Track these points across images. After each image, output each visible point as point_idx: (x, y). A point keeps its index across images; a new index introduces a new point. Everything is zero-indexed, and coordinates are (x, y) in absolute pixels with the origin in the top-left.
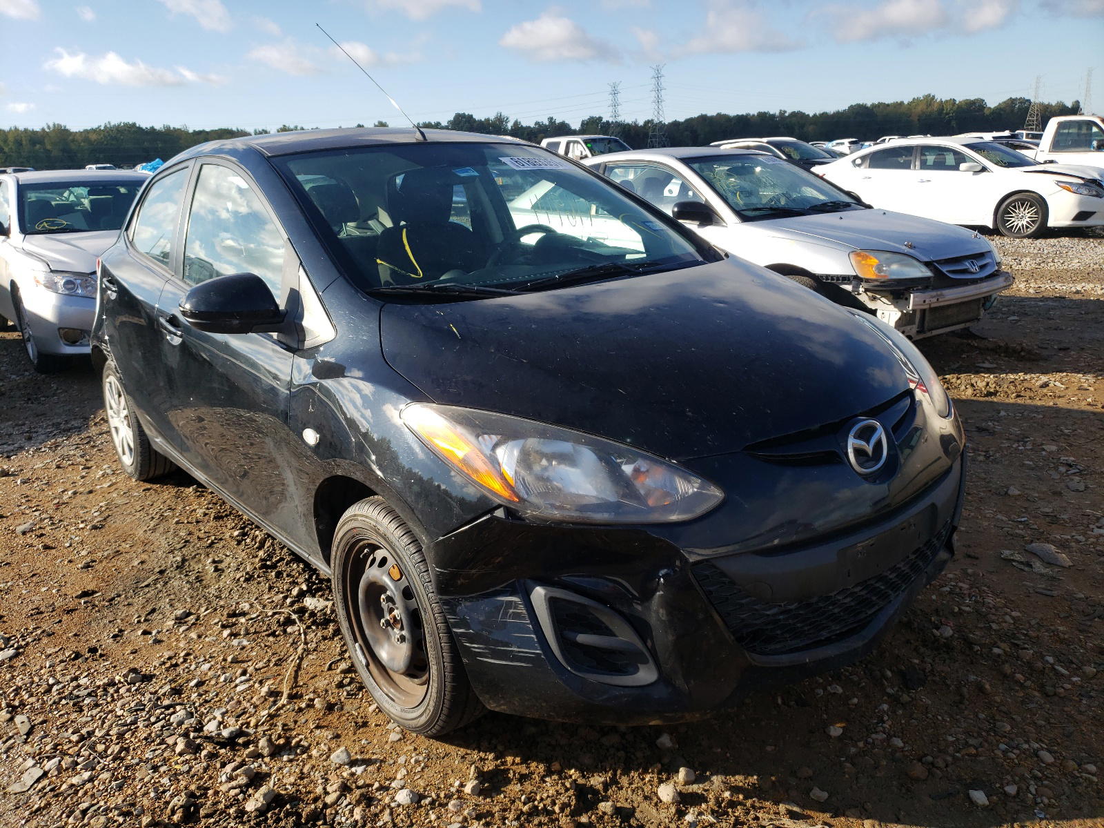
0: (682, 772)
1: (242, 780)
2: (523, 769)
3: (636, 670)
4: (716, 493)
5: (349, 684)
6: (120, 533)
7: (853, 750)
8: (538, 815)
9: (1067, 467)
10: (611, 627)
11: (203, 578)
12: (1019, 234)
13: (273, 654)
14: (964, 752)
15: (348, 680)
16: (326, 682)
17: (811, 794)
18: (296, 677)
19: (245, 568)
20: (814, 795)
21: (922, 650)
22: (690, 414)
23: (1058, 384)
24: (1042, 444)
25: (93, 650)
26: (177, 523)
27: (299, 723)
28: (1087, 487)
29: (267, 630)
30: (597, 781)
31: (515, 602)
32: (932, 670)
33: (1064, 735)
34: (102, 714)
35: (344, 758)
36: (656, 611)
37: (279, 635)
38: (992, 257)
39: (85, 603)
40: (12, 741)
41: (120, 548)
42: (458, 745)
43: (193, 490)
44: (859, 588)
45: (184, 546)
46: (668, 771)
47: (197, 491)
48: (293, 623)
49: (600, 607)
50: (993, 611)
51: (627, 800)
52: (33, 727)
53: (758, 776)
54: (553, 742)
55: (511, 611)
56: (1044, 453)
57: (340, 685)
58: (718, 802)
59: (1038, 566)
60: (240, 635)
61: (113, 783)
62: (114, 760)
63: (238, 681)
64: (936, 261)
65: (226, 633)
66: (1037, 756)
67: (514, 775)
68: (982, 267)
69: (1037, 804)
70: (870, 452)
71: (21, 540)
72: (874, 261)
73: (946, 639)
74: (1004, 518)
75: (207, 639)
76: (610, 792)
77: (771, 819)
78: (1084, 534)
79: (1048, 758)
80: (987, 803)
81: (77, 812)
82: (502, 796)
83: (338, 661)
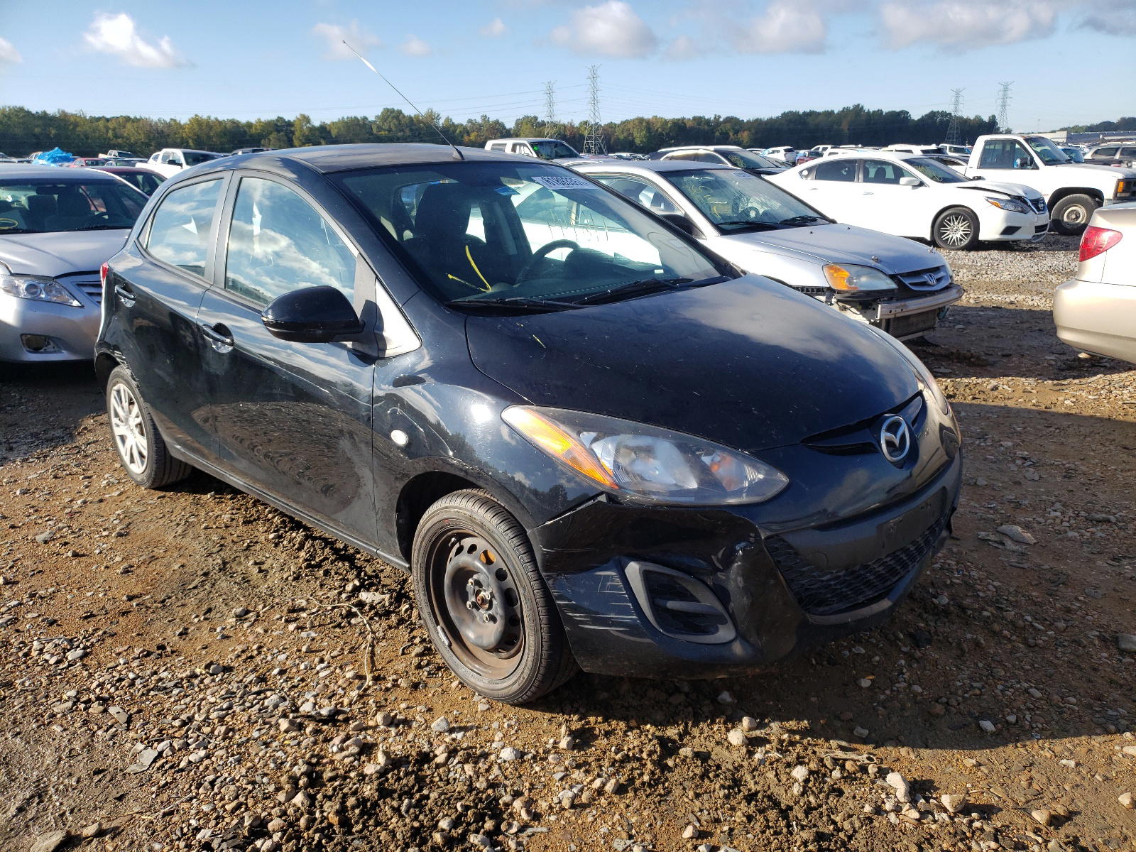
0: (746, 721)
1: (354, 749)
2: (605, 727)
3: (717, 630)
4: (783, 479)
5: (427, 665)
6: (147, 539)
7: (882, 697)
8: (629, 762)
9: (1024, 461)
10: (695, 594)
11: (249, 579)
12: (953, 246)
13: (345, 643)
14: (971, 692)
15: (426, 662)
16: (404, 665)
17: (855, 732)
18: (373, 662)
19: (289, 569)
20: (857, 732)
21: (925, 615)
22: (755, 412)
23: (1005, 387)
24: (1000, 441)
25: (162, 647)
26: (206, 528)
27: (389, 701)
28: (1040, 477)
29: (331, 623)
30: (672, 732)
31: (612, 576)
32: (936, 631)
33: (1046, 676)
34: (195, 702)
35: (444, 726)
36: (734, 578)
37: (344, 627)
38: (946, 271)
39: (137, 605)
40: (114, 729)
41: (154, 554)
42: (542, 711)
43: (211, 496)
44: (889, 559)
45: (221, 550)
46: (733, 720)
47: (216, 498)
48: (355, 615)
49: (686, 577)
50: (978, 582)
51: (701, 746)
52: (130, 716)
53: (808, 720)
54: (626, 704)
55: (609, 583)
56: (1002, 448)
57: (419, 667)
58: (781, 742)
59: (1009, 543)
60: (306, 628)
61: (231, 759)
62: (224, 739)
63: (318, 668)
64: (900, 274)
65: (292, 627)
66: (1028, 693)
67: (600, 731)
68: (939, 280)
69: (1033, 728)
70: (897, 444)
71: (44, 549)
72: (846, 274)
73: (944, 606)
74: (976, 505)
75: (274, 633)
76: (685, 741)
77: (827, 753)
78: (1043, 516)
79: (1038, 694)
80: (994, 729)
81: (206, 784)
82: (594, 749)
83: (409, 646)
